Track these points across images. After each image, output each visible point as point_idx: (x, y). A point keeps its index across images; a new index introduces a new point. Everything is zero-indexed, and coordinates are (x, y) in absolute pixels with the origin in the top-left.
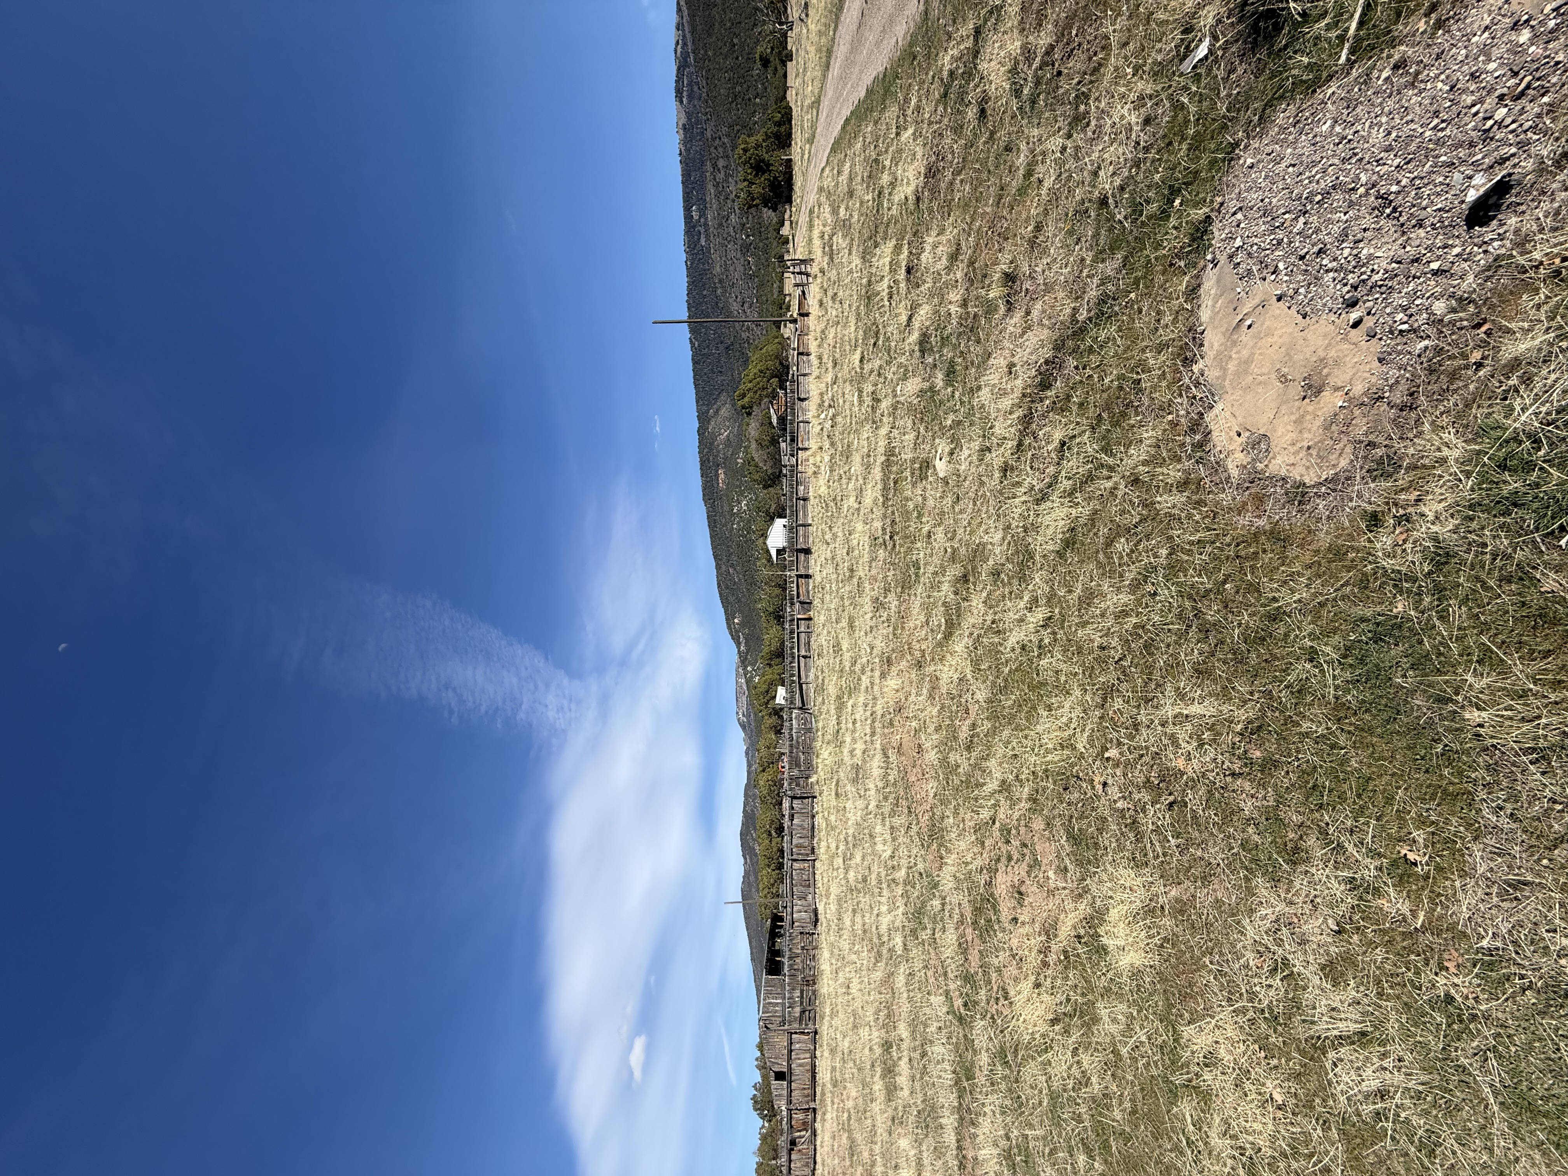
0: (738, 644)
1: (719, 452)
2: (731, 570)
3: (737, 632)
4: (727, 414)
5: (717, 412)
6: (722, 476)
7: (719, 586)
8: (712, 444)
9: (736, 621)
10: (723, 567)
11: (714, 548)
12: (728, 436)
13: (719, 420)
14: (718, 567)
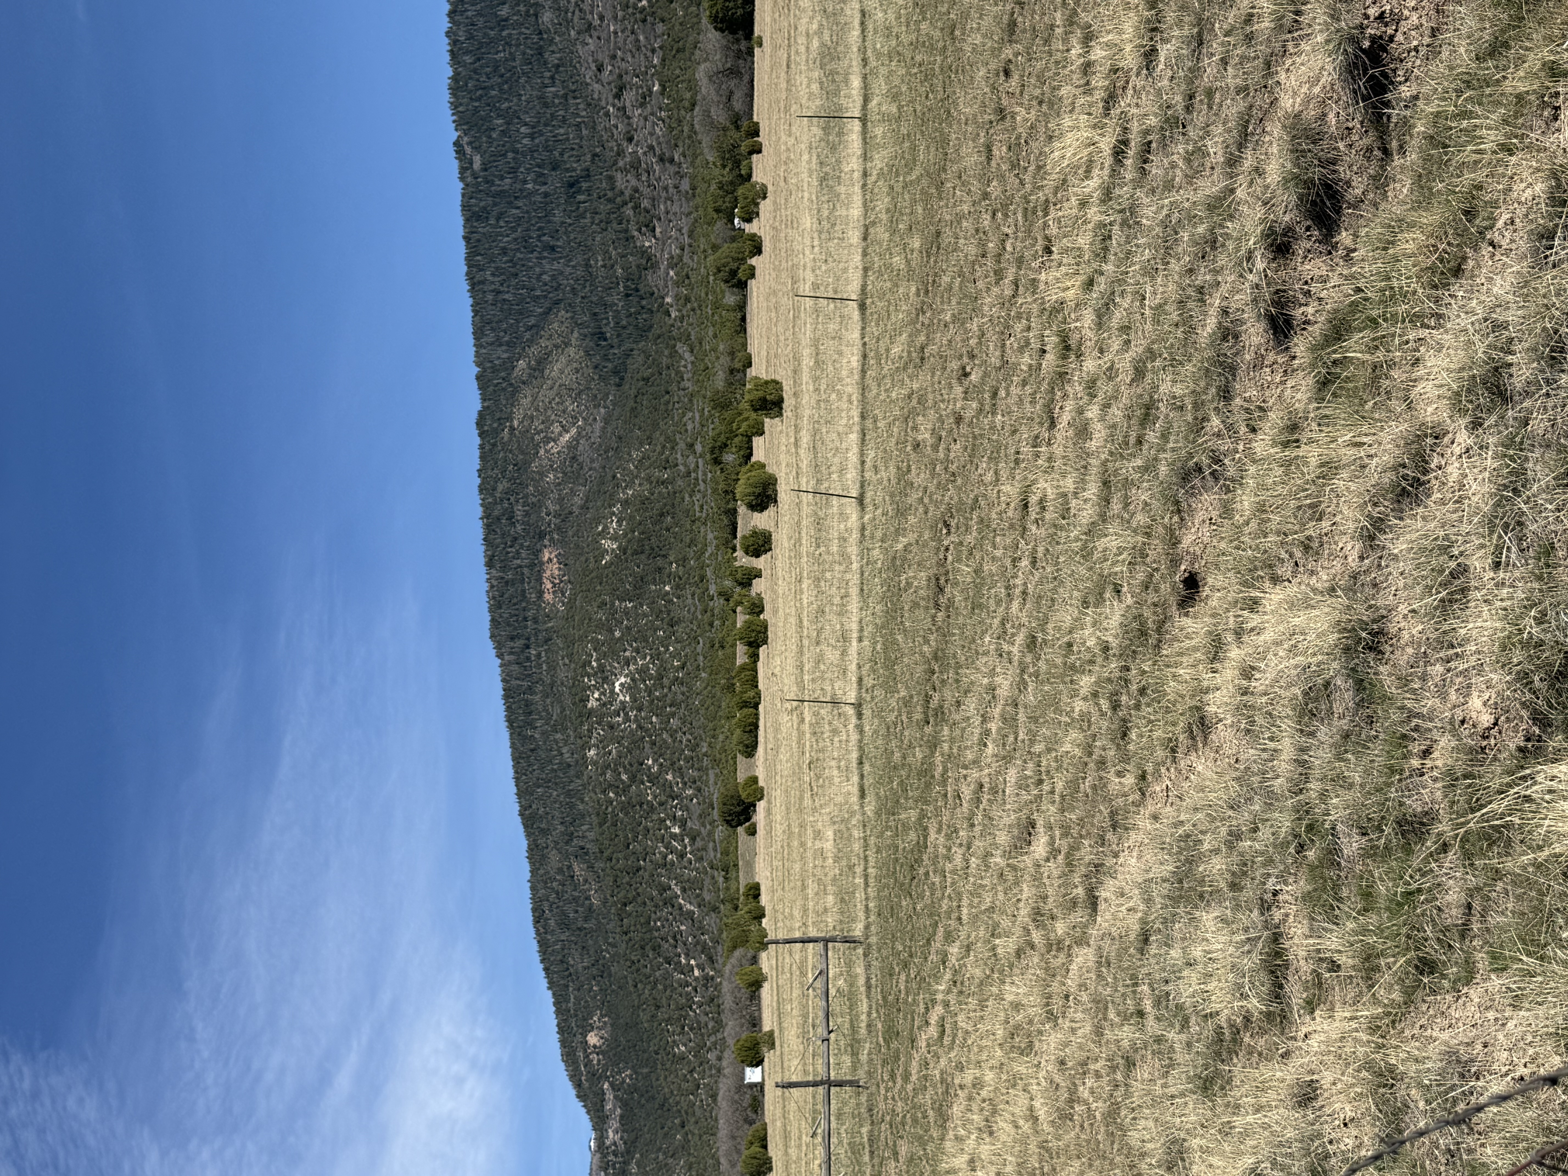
0: (599, 1121)
1: (543, 494)
2: (578, 869)
3: (595, 1077)
4: (569, 379)
5: (539, 367)
6: (552, 570)
7: (539, 918)
8: (521, 467)
9: (593, 1039)
10: (554, 857)
11: (524, 792)
12: (572, 446)
13: (546, 394)
14: (536, 855)
